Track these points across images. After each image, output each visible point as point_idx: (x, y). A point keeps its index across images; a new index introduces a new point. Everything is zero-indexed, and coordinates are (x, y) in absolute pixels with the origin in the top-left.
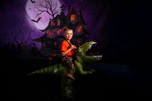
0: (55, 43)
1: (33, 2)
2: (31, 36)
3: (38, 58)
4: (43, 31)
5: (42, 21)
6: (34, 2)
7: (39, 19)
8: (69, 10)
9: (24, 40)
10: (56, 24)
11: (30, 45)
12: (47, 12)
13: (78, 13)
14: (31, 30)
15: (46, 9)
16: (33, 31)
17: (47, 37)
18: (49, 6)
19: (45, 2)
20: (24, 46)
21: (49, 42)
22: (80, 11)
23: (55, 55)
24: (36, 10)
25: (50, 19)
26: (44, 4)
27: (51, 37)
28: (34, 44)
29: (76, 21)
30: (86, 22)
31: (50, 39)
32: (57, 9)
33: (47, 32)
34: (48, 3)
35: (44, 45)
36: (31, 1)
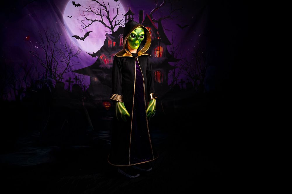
2: (71, 64)
5: (92, 37)
6: (79, 5)
10: (118, 44)
11: (69, 81)
12: (102, 22)
14: (71, 52)
15: (99, 18)
16: (75, 55)
17: (101, 66)
18: (104, 12)
20: (58, 82)
21: (105, 75)
22: (159, 22)
24: (82, 18)
25: (107, 34)
26: (96, 7)
27: (109, 66)
28: (76, 79)
30: (170, 39)
32: (118, 18)
33: (101, 57)
34: (103, 8)
35: (96, 79)
36: (74, 3)
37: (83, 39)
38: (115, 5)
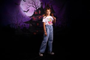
0: (38, 24)
1: (24, 1)
2: (23, 20)
3: (27, 33)
4: (30, 17)
6: (25, 1)
7: (28, 10)
8: (45, 5)
9: (18, 23)
10: (38, 13)
11: (22, 26)
12: (33, 6)
13: (51, 7)
14: (23, 16)
17: (33, 20)
18: (34, 3)
19: (31, 1)
20: (18, 26)
21: (34, 24)
22: (51, 6)
23: (37, 31)
24: (26, 5)
25: (35, 10)
27: (35, 21)
28: (25, 25)
31: (34, 22)
32: (38, 5)
33: (33, 18)
35: (31, 25)
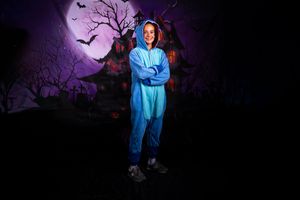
0: (125, 84)
1: (81, 7)
2: (75, 71)
3: (90, 114)
4: (101, 61)
5: (98, 41)
6: (84, 6)
9: (61, 80)
11: (74, 90)
12: (109, 24)
13: (169, 28)
14: (76, 58)
15: (106, 20)
16: (81, 61)
17: (109, 73)
18: (112, 14)
19: (104, 6)
20: (61, 91)
21: (112, 83)
22: (171, 24)
23: (123, 109)
25: (114, 38)
26: (103, 9)
27: (117, 74)
28: (82, 87)
29: (165, 42)
30: (184, 44)
31: (114, 78)
32: (127, 20)
33: (108, 63)
34: (110, 9)
35: (103, 88)
36: (78, 4)
37: (88, 43)
38: (123, 6)
